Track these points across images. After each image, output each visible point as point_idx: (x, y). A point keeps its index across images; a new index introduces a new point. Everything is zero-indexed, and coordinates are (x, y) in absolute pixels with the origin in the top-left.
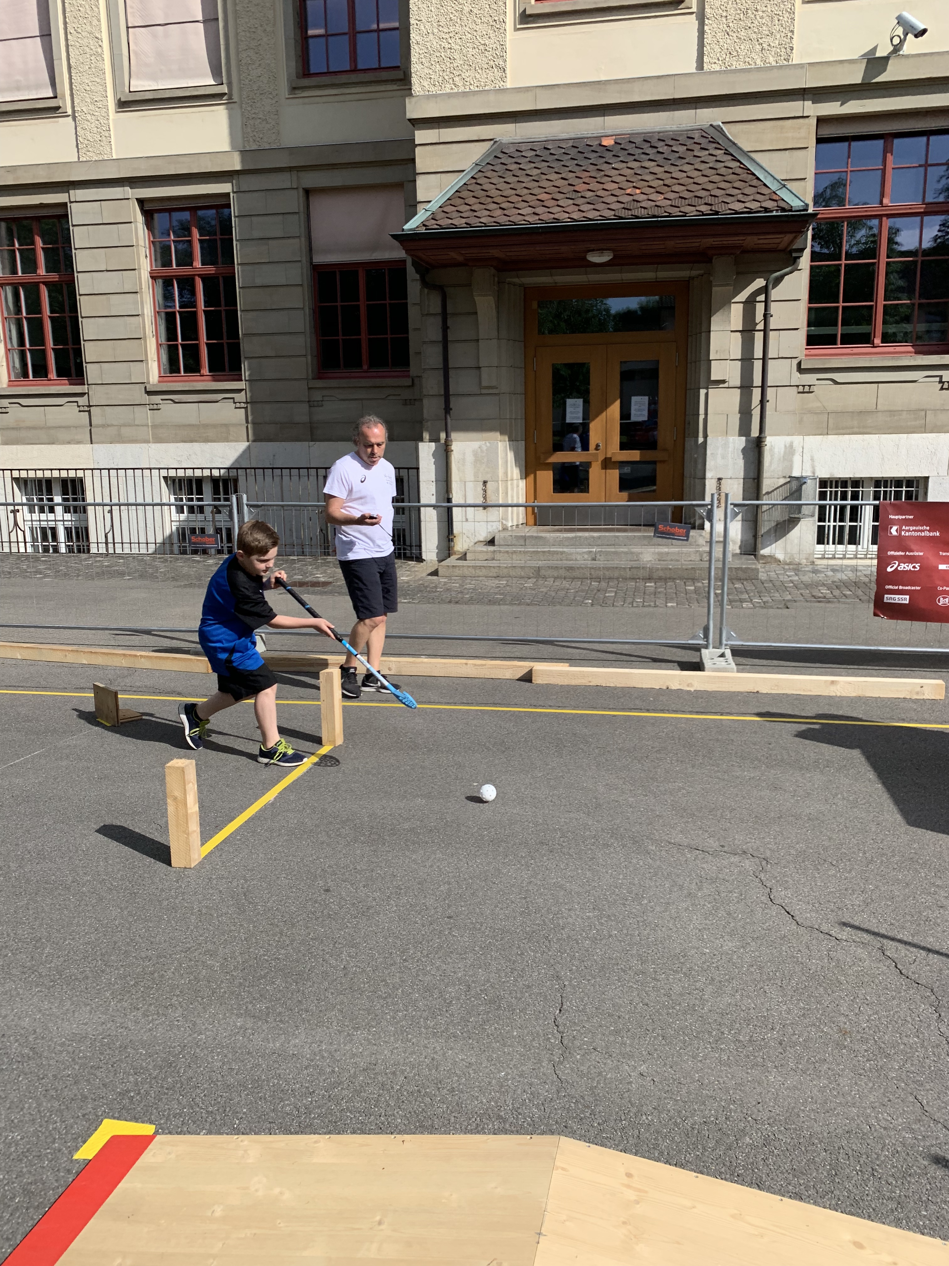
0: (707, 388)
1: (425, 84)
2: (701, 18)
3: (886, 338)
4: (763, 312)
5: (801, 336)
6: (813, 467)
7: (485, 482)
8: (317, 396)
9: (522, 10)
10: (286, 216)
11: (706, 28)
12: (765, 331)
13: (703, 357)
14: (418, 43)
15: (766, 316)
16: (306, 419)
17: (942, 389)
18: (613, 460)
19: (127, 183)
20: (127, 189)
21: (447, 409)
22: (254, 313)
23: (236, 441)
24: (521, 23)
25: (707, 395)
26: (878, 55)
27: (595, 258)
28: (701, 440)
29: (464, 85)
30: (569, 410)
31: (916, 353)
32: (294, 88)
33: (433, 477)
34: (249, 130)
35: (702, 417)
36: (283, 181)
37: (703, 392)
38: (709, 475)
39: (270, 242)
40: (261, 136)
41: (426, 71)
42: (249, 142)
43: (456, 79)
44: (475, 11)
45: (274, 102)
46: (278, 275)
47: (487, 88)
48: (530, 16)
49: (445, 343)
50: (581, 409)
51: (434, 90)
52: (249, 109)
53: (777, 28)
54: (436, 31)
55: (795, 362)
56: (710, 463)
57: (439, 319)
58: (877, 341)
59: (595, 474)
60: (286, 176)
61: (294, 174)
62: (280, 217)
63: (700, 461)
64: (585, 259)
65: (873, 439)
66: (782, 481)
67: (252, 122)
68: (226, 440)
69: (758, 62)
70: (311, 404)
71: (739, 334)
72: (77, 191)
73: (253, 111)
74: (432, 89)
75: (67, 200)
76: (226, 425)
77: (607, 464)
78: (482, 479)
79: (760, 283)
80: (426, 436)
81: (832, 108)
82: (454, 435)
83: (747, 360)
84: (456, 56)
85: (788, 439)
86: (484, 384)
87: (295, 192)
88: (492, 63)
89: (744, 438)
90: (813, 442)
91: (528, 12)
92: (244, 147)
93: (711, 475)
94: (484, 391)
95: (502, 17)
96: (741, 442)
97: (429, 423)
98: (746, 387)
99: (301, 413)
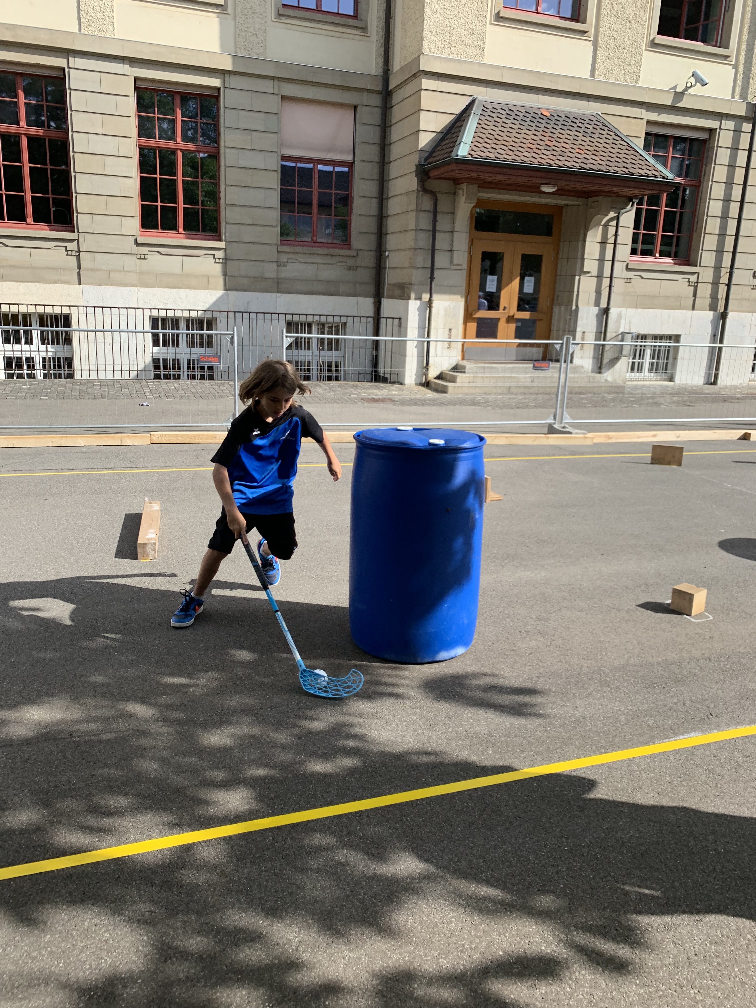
0: (580, 276)
1: (433, 47)
2: (595, 45)
3: (662, 254)
4: (614, 233)
5: (628, 249)
6: (630, 327)
7: (450, 330)
8: (284, 258)
9: (496, 12)
10: (267, 115)
11: (598, 52)
12: (615, 244)
13: (579, 256)
14: (429, 17)
15: (616, 235)
16: (273, 275)
17: (689, 285)
18: (515, 317)
19: (128, 62)
20: (127, 66)
21: (432, 278)
22: (237, 189)
23: (215, 290)
24: (496, 21)
25: (579, 280)
26: (677, 91)
27: (545, 189)
28: (574, 308)
29: (457, 55)
30: (488, 283)
31: (675, 264)
32: (280, 15)
33: (417, 325)
34: (242, 40)
35: (575, 293)
36: (267, 86)
37: (577, 278)
38: (579, 329)
39: (254, 133)
40: (251, 47)
41: (433, 38)
42: (240, 49)
43: (453, 49)
44: (469, 5)
45: (263, 22)
46: (258, 161)
47: (471, 60)
48: (502, 18)
49: (434, 231)
50: (495, 283)
51: (438, 54)
52: (243, 22)
53: (633, 61)
54: (442, 11)
55: (625, 264)
56: (580, 322)
57: (431, 215)
58: (658, 255)
59: (502, 325)
60: (269, 83)
61: (276, 82)
62: (263, 115)
63: (573, 320)
64: (539, 188)
65: (658, 311)
66: (614, 335)
67: (244, 34)
68: (207, 288)
69: (622, 80)
70: (279, 264)
71: (599, 245)
72: (76, 59)
73: (245, 26)
74: (436, 52)
75: (65, 66)
76: (207, 277)
77: (510, 319)
78: (449, 328)
79: (612, 214)
80: (413, 296)
81: (654, 117)
82: (435, 297)
83: (602, 260)
84: (454, 33)
85: (619, 310)
86: (455, 262)
87: (276, 97)
88: (476, 43)
89: (597, 308)
90: (631, 311)
91: (502, 15)
92: (236, 52)
93: (579, 330)
94: (453, 267)
95: (485, 13)
96: (596, 310)
97: (415, 287)
98: (600, 277)
99: (271, 271)
